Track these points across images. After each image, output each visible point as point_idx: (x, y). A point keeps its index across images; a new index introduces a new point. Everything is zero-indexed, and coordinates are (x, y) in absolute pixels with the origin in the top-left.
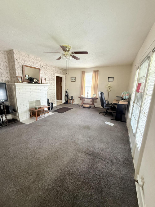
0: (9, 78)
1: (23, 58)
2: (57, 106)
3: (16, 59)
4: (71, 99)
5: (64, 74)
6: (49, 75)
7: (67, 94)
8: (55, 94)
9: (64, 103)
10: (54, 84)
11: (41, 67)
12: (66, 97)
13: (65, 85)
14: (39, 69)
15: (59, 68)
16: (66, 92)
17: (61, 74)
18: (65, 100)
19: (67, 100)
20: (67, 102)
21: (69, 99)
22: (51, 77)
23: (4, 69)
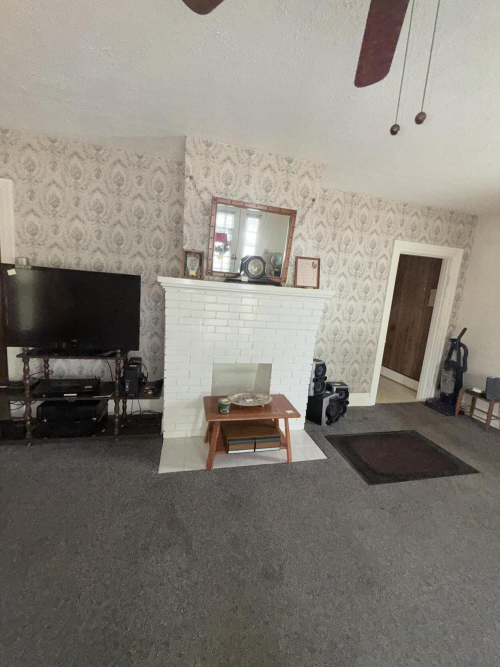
0: (179, 260)
1: (224, 169)
2: (379, 406)
3: (191, 178)
4: (483, 396)
5: (457, 245)
6: (360, 248)
7: (454, 358)
8: (375, 344)
9: (428, 403)
10: (379, 296)
11: (304, 203)
12: (450, 375)
13: (455, 306)
14: (292, 214)
15: (429, 211)
16: (455, 345)
17: (435, 241)
18: (438, 387)
19: (449, 389)
20: (445, 403)
21: (470, 392)
22: (367, 259)
23: (170, 230)
